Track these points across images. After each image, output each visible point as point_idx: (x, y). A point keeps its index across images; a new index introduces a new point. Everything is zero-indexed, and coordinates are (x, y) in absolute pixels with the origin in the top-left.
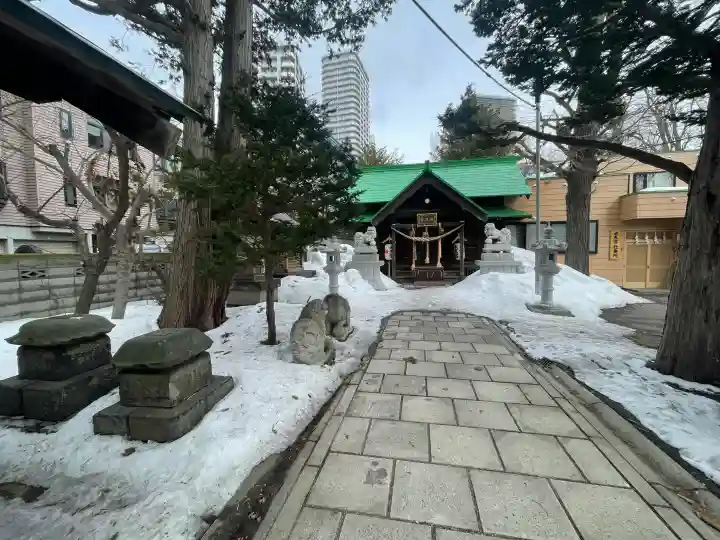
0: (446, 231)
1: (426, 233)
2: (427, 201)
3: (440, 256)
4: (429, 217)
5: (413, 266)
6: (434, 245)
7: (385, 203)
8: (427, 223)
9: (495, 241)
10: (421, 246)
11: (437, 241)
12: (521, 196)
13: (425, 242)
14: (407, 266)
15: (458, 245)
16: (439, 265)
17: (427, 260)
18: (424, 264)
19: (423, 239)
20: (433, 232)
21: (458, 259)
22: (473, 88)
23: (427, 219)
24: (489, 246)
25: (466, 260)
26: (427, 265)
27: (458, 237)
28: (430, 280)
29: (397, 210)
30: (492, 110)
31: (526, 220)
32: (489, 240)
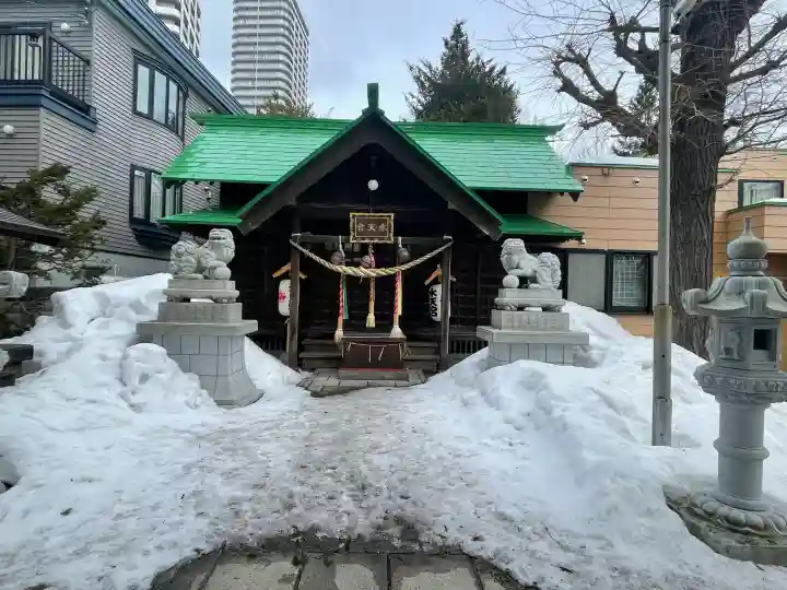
0: (413, 256)
1: (370, 259)
2: (373, 185)
3: (399, 311)
4: (379, 222)
5: (339, 333)
6: (386, 284)
7: (262, 186)
8: (372, 235)
9: (524, 282)
10: (357, 286)
11: (391, 279)
12: (562, 193)
13: (367, 280)
14: (324, 330)
15: (438, 289)
16: (397, 332)
17: (371, 320)
18: (363, 328)
19: (361, 272)
20: (385, 255)
21: (438, 318)
22: (464, 29)
23: (371, 226)
24: (510, 295)
25: (452, 321)
26: (371, 330)
27: (438, 272)
28: (377, 365)
29: (301, 198)
30: (492, 69)
31: (571, 244)
32: (511, 279)
